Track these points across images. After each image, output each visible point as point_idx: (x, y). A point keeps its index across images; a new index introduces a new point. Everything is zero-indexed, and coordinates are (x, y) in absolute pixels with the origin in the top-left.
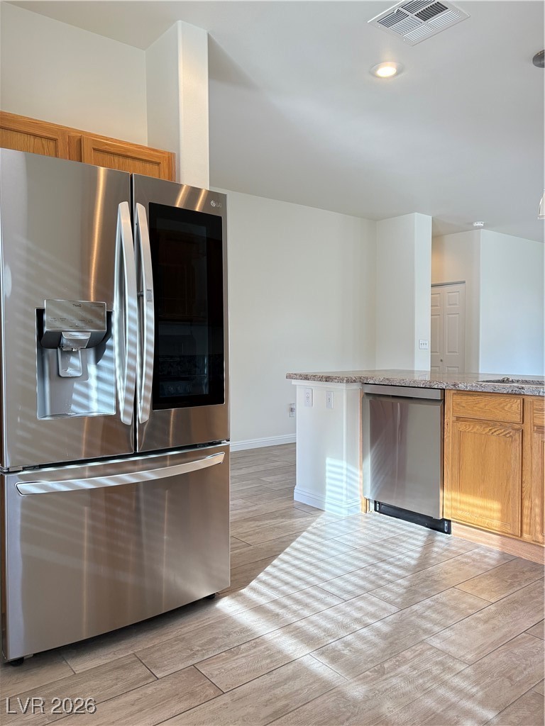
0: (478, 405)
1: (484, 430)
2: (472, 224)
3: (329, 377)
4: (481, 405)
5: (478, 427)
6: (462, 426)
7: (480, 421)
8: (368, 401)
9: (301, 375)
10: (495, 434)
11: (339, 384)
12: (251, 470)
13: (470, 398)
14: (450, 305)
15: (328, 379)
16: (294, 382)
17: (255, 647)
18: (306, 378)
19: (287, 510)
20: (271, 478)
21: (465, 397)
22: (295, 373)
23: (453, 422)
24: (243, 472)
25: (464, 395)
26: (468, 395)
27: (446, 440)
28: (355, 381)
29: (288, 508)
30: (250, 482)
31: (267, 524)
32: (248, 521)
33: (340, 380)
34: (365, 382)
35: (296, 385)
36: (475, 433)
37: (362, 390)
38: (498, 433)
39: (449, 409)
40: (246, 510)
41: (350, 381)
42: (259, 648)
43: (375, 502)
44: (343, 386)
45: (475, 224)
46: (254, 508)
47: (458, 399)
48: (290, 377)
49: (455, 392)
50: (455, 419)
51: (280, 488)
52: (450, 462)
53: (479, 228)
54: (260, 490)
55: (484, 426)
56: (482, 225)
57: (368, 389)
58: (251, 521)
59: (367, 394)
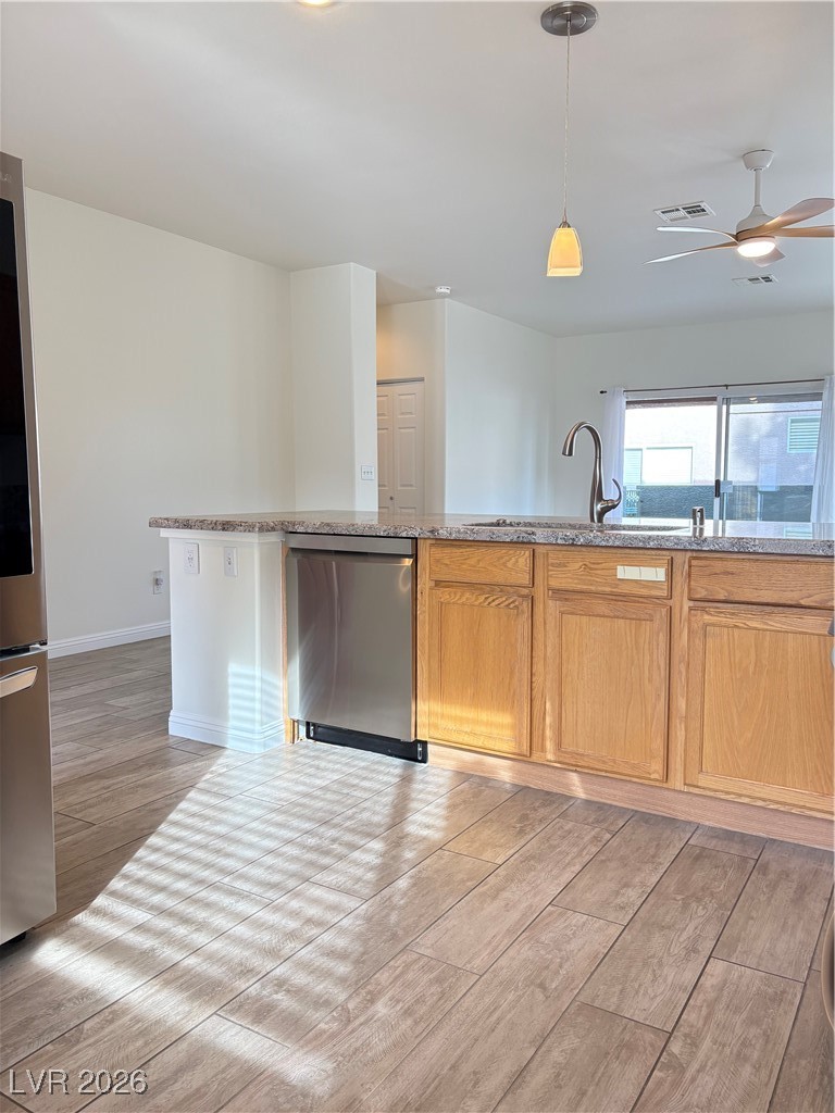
0: (468, 561)
1: (477, 599)
2: (433, 288)
3: (228, 522)
4: (473, 561)
5: (467, 595)
6: (445, 595)
7: (471, 585)
8: (294, 561)
9: (176, 521)
10: (493, 604)
11: (247, 534)
12: (87, 689)
13: (455, 550)
14: (402, 414)
15: (227, 526)
16: (164, 533)
17: (111, 1021)
18: (187, 524)
19: (158, 754)
20: (125, 699)
21: (447, 550)
22: (166, 516)
23: (431, 589)
24: (73, 693)
25: (447, 546)
26: (452, 546)
27: (420, 617)
28: (273, 529)
29: (160, 749)
30: (87, 709)
31: (123, 782)
32: (85, 782)
33: (249, 528)
34: (290, 530)
35: (167, 538)
36: (463, 604)
37: (284, 543)
38: (496, 602)
39: (424, 569)
40: (82, 761)
41: (264, 528)
42: (121, 1022)
43: (308, 724)
44: (254, 539)
45: (439, 290)
46: (96, 756)
47: (438, 553)
48: (156, 523)
49: (434, 542)
50: (433, 584)
51: (142, 716)
52: (427, 651)
53: (443, 296)
54: (106, 723)
55: (477, 593)
56: (448, 291)
57: (295, 542)
58: (92, 780)
59: (293, 549)
